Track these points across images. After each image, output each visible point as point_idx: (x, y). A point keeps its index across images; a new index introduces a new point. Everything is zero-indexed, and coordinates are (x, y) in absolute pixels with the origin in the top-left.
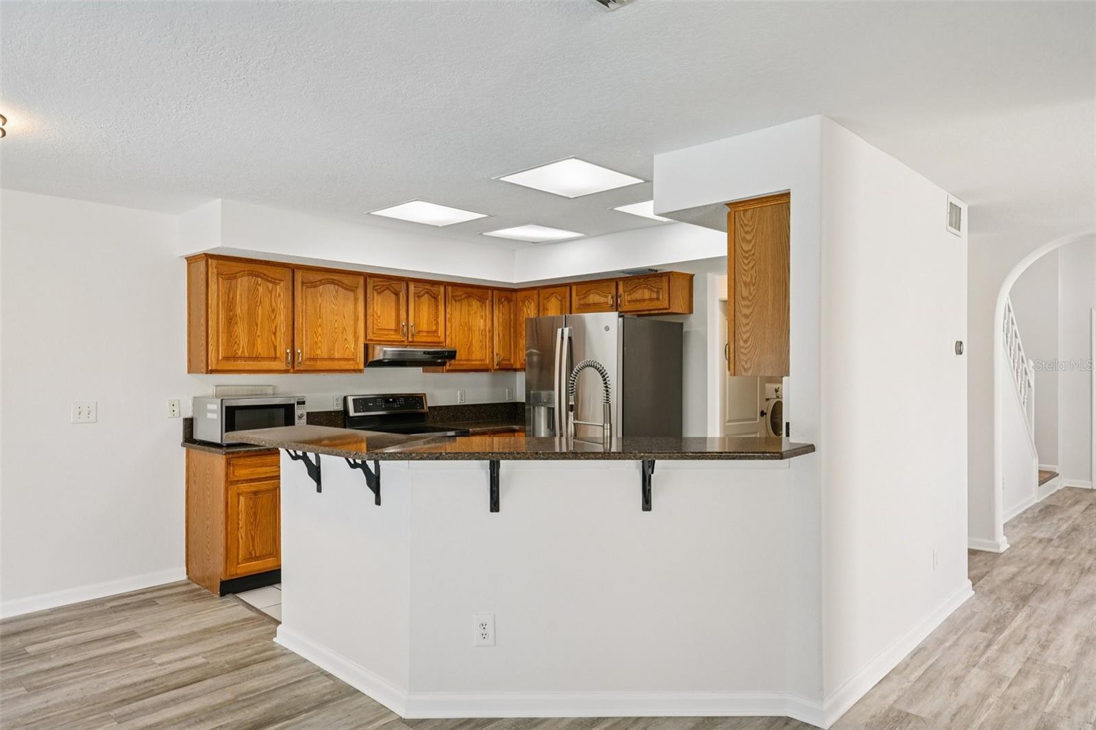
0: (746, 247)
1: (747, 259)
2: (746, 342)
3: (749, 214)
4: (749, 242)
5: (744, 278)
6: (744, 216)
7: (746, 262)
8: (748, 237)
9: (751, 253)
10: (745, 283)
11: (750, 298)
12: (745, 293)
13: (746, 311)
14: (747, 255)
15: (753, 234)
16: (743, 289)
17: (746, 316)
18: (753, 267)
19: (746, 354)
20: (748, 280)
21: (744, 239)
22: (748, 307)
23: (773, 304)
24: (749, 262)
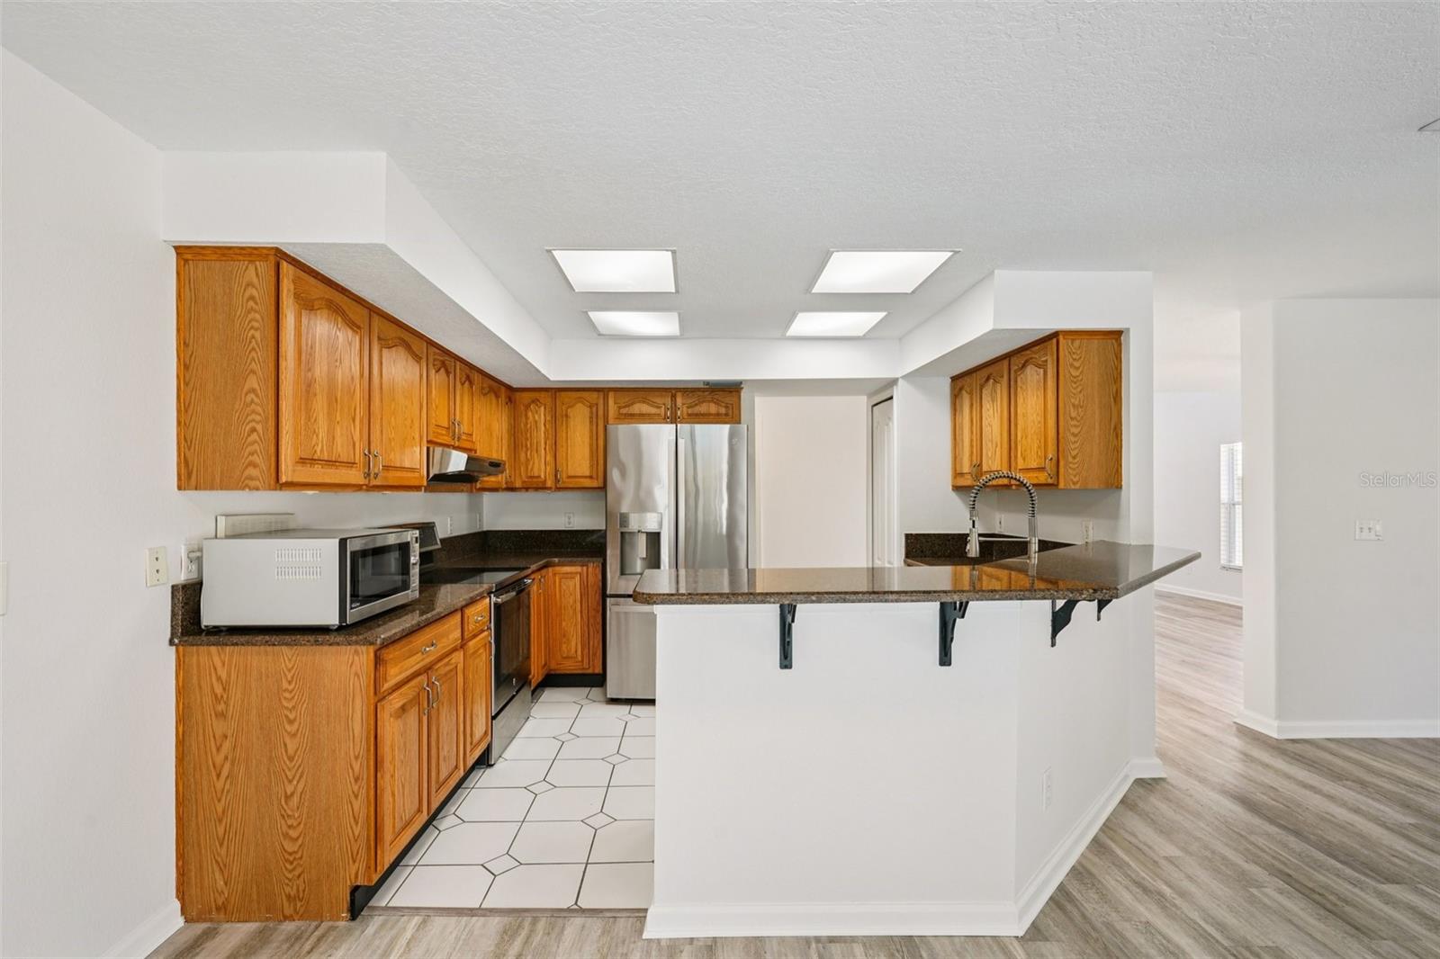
0: (1075, 373)
1: (1075, 383)
2: (1074, 458)
3: (1077, 343)
4: (1077, 368)
5: (1073, 400)
6: (1072, 343)
7: (1074, 386)
8: (1077, 364)
9: (1080, 378)
10: (1074, 405)
11: (1079, 418)
12: (1073, 415)
13: (1076, 431)
14: (1075, 380)
15: (1080, 362)
16: (1072, 410)
17: (1074, 435)
18: (1080, 392)
19: (1074, 469)
20: (1077, 403)
21: (1072, 365)
22: (1075, 426)
23: (1100, 425)
24: (1077, 387)
